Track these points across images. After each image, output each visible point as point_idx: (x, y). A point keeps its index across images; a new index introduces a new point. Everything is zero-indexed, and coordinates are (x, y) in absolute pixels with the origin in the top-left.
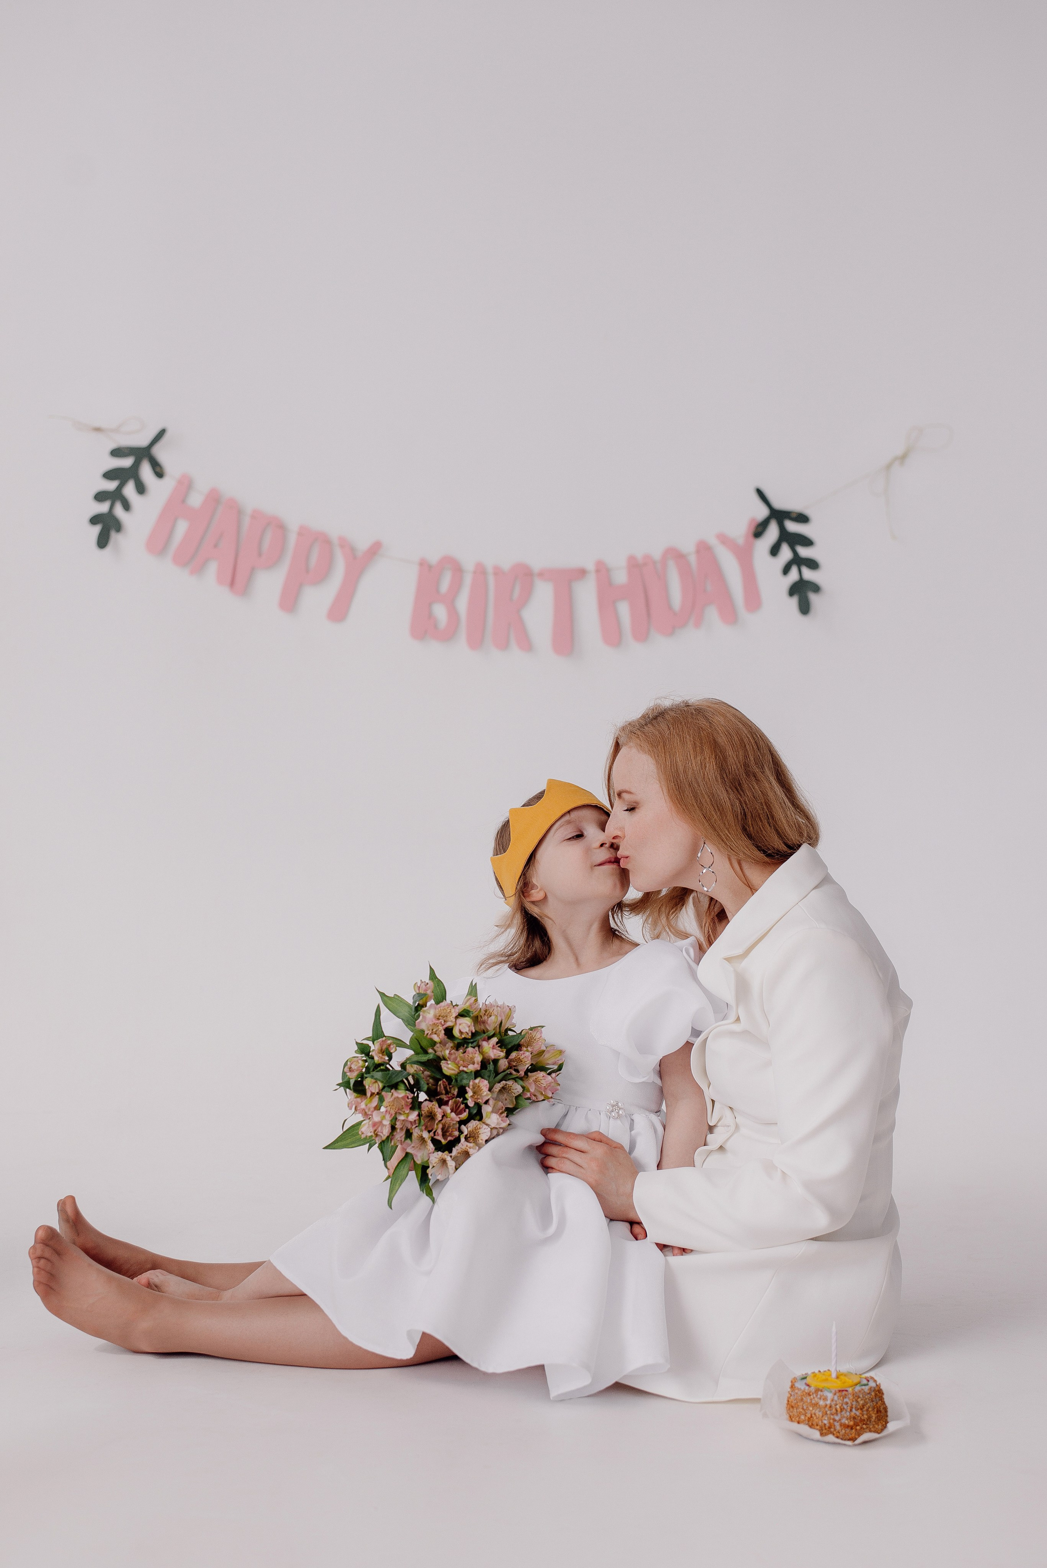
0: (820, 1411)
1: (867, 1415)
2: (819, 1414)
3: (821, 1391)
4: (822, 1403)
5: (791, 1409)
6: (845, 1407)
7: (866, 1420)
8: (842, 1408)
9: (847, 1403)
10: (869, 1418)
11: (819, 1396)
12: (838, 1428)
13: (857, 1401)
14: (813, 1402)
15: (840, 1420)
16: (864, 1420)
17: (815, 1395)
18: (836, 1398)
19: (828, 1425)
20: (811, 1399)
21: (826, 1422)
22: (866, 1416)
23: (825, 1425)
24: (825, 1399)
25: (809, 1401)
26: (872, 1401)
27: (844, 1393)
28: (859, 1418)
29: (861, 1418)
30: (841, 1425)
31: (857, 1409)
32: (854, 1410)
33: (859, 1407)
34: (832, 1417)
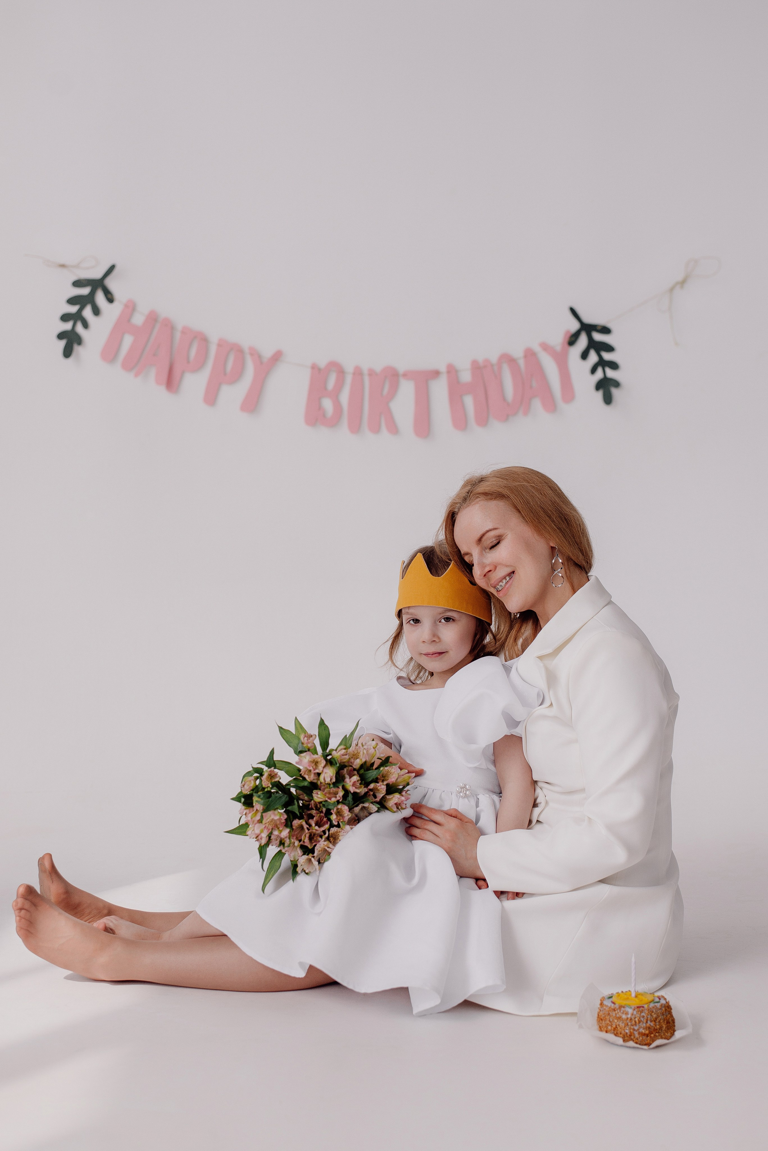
0: (623, 1023)
1: (659, 1025)
2: (622, 1025)
3: (624, 1007)
4: (624, 1016)
5: (601, 1021)
6: (642, 1019)
7: (658, 1029)
8: (640, 1020)
9: (643, 1017)
10: (661, 1028)
11: (622, 1011)
12: (637, 1035)
13: (651, 1015)
14: (618, 1016)
15: (638, 1030)
16: (657, 1029)
17: (619, 1011)
18: (635, 1013)
19: (629, 1034)
20: (616, 1014)
21: (627, 1031)
22: (658, 1027)
23: (627, 1033)
24: (627, 1014)
25: (614, 1015)
26: (663, 1015)
27: (642, 1008)
28: (653, 1028)
29: (654, 1028)
30: (639, 1033)
31: (651, 1021)
32: (649, 1022)
33: (653, 1020)
34: (632, 1027)
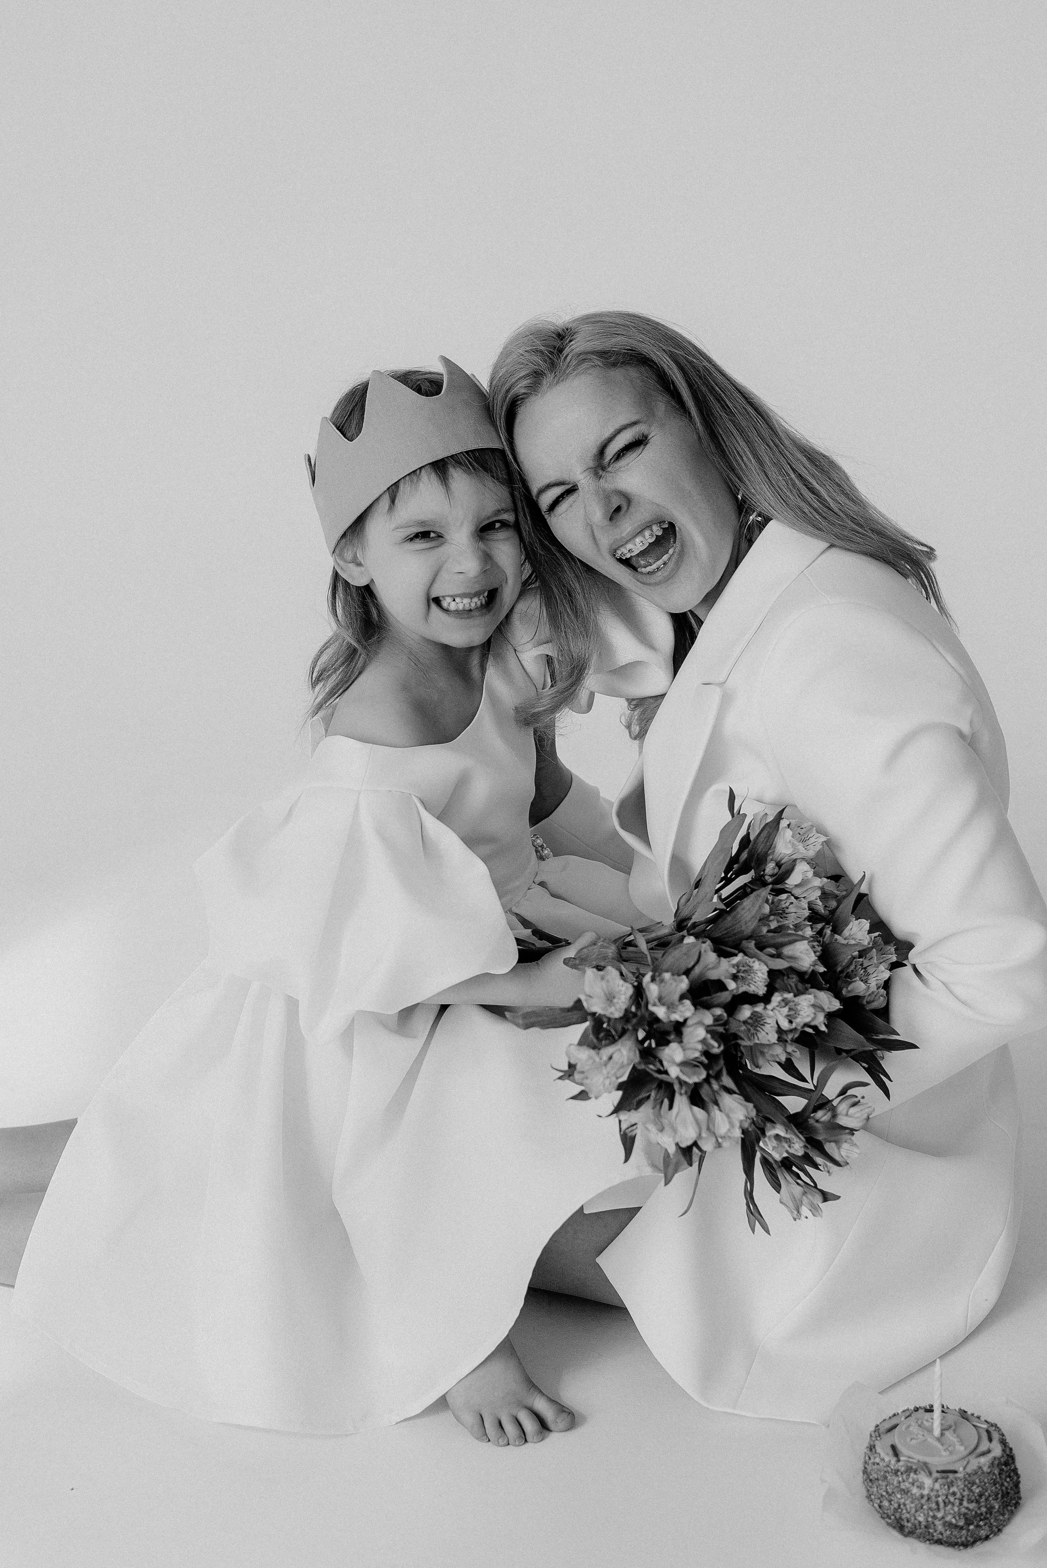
0: (912, 1503)
1: (986, 1507)
2: (910, 1506)
3: (915, 1472)
4: (915, 1490)
5: (870, 1484)
6: (952, 1499)
7: (984, 1514)
8: (947, 1501)
9: (954, 1494)
10: (990, 1509)
11: (911, 1480)
12: (940, 1528)
13: (970, 1490)
14: (903, 1487)
15: (943, 1518)
16: (981, 1514)
17: (904, 1476)
18: (937, 1486)
19: (924, 1523)
20: (899, 1482)
21: (921, 1519)
22: (984, 1510)
23: (920, 1523)
24: (921, 1487)
25: (895, 1483)
26: (995, 1484)
27: (951, 1476)
28: (974, 1513)
29: (976, 1512)
30: (944, 1525)
31: (970, 1501)
32: (965, 1503)
33: (973, 1498)
34: (931, 1514)
